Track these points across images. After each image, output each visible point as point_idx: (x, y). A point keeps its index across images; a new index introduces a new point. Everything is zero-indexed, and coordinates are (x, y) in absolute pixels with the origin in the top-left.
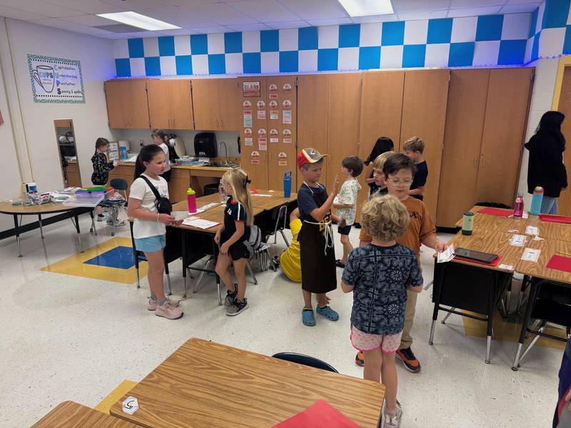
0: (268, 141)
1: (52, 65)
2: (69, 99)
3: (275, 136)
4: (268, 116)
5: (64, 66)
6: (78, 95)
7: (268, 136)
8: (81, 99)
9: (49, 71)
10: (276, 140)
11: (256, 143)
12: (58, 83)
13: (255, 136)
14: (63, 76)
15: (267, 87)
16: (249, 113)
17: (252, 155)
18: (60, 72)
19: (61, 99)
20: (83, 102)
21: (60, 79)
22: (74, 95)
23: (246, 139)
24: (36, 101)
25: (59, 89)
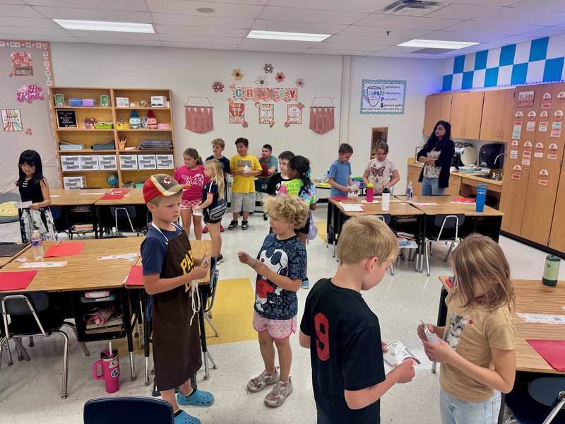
0: (533, 154)
1: (380, 85)
2: (389, 111)
3: (539, 150)
4: (536, 127)
5: (391, 85)
6: (399, 107)
7: (534, 150)
8: (400, 111)
9: (377, 91)
10: (541, 155)
11: (520, 155)
12: (383, 99)
13: (520, 148)
14: (388, 93)
15: (542, 96)
16: (519, 124)
17: (514, 168)
18: (386, 90)
19: (382, 111)
20: (402, 113)
21: (385, 96)
22: (394, 107)
23: (512, 152)
24: (362, 113)
25: (382, 104)
